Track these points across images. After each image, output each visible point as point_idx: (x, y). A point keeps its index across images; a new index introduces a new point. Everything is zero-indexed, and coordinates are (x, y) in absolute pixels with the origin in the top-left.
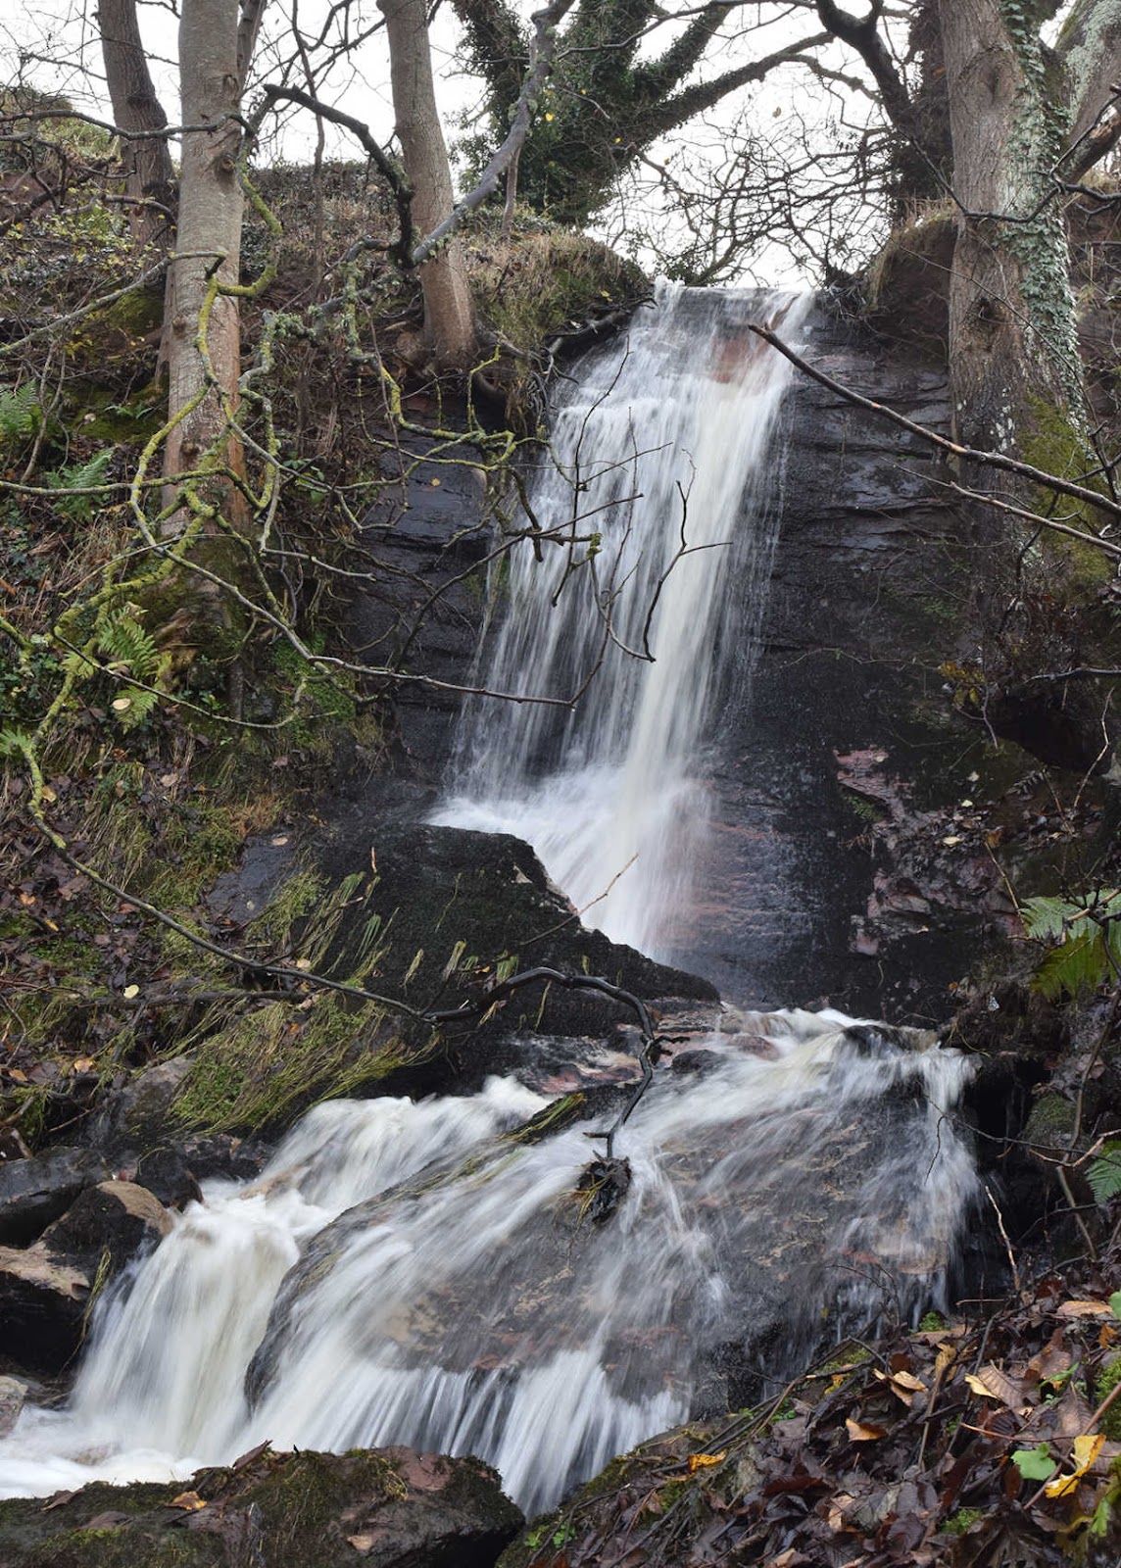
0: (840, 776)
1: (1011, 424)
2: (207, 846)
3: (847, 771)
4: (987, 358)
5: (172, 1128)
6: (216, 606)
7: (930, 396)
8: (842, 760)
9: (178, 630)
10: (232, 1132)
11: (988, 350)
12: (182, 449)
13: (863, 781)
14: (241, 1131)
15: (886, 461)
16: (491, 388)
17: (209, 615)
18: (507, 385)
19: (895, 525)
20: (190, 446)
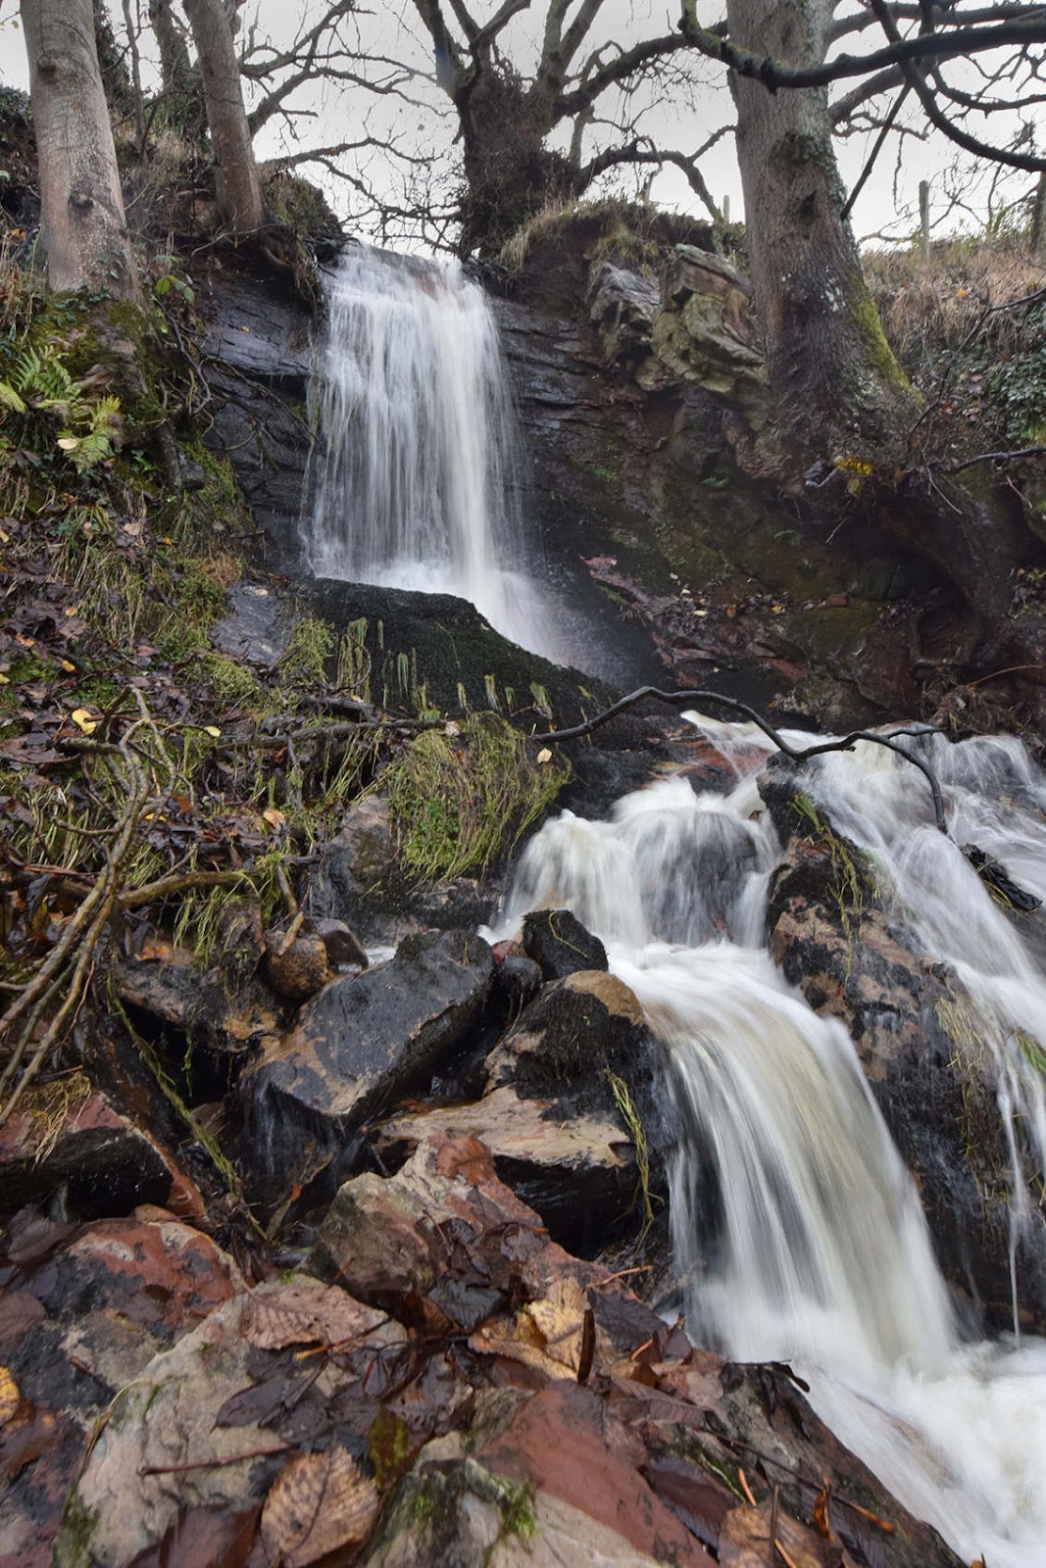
0: (592, 573)
1: (838, 292)
2: (200, 592)
3: (596, 570)
4: (806, 244)
5: (415, 880)
6: (132, 368)
7: (567, 335)
8: (589, 563)
9: (97, 386)
10: (467, 874)
11: (806, 237)
12: (71, 199)
13: (609, 577)
14: (472, 872)
15: (551, 372)
16: (279, 262)
17: (127, 377)
18: (293, 259)
19: (567, 415)
20: (83, 198)
